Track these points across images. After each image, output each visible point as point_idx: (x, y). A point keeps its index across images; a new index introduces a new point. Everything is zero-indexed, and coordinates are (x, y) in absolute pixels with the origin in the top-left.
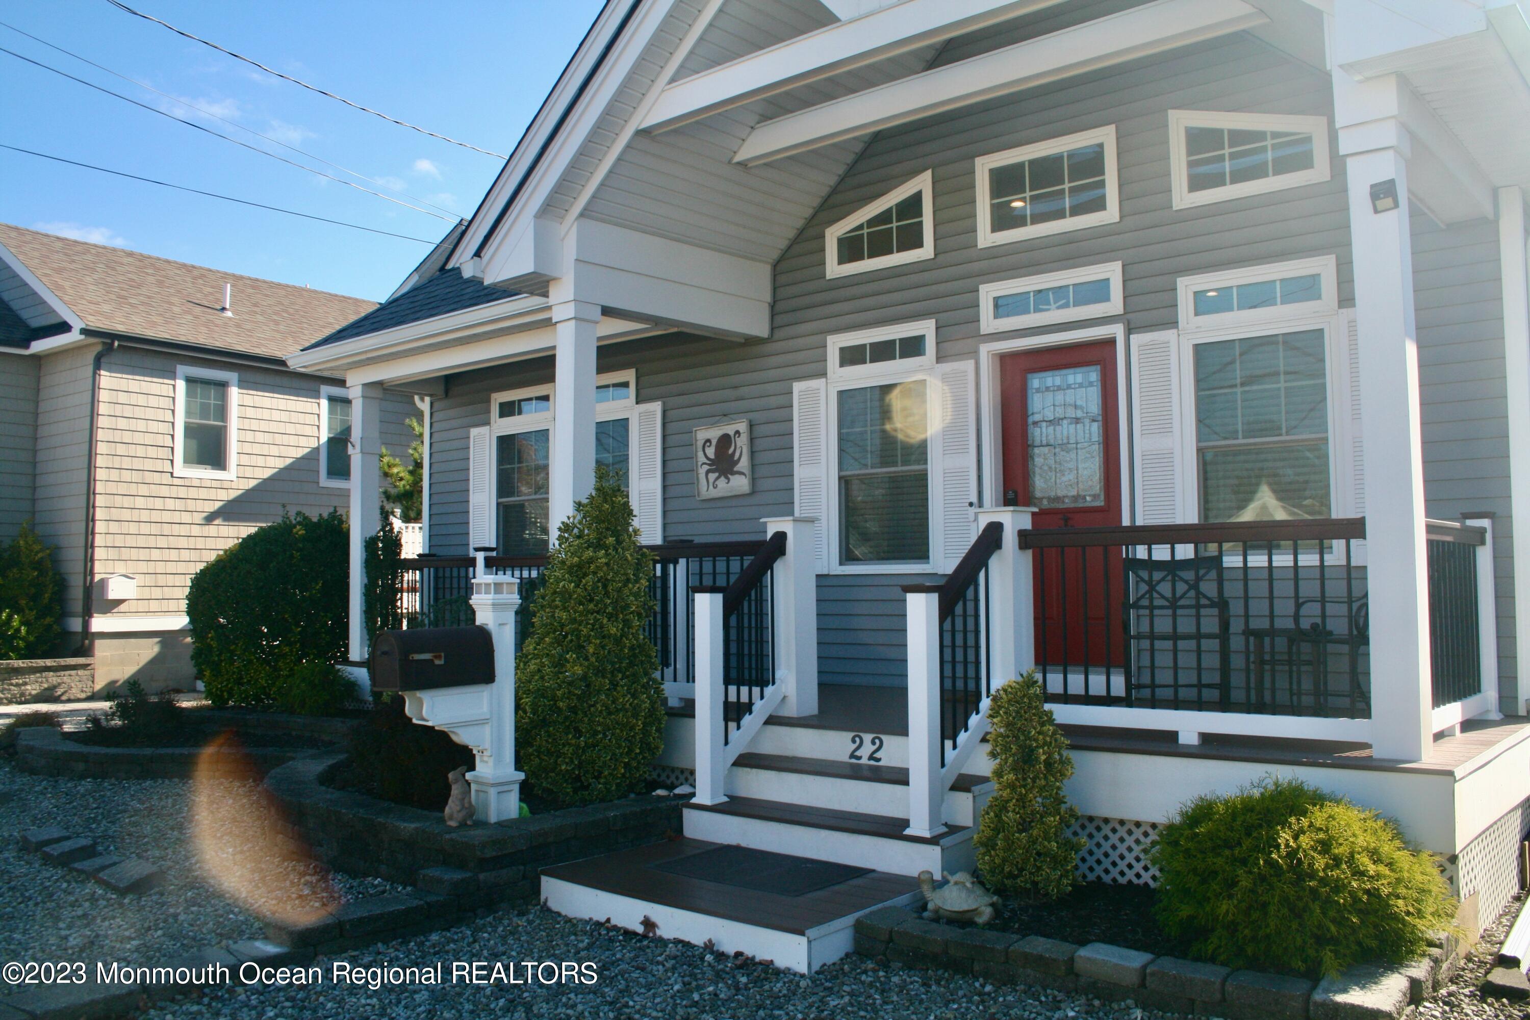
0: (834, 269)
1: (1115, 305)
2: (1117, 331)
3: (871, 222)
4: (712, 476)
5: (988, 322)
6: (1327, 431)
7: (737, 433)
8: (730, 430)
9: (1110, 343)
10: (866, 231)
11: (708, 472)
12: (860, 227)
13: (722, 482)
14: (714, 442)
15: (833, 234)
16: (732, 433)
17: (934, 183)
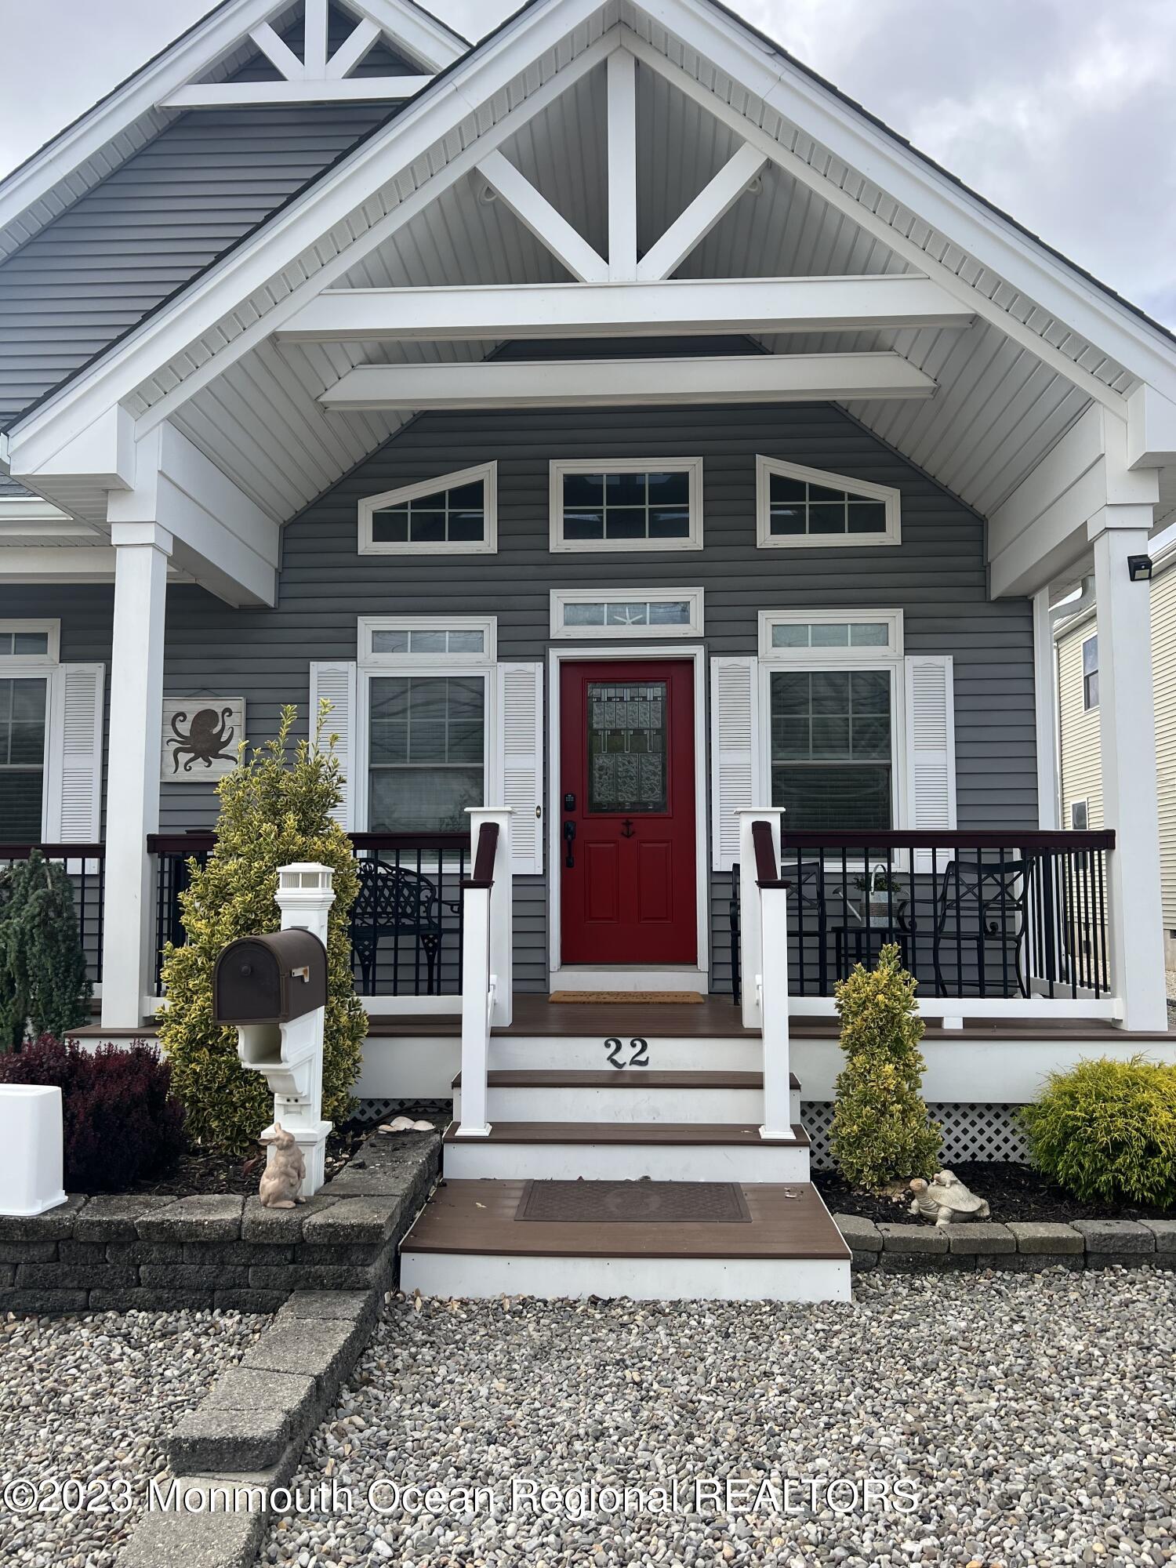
0: (367, 544)
1: (696, 626)
2: (698, 652)
3: (416, 503)
4: (183, 757)
5: (558, 628)
6: (890, 758)
7: (228, 711)
8: (217, 706)
9: (689, 662)
10: (409, 511)
11: (176, 752)
12: (404, 506)
13: (199, 766)
14: (190, 717)
15: (367, 508)
16: (219, 711)
17: (500, 475)
